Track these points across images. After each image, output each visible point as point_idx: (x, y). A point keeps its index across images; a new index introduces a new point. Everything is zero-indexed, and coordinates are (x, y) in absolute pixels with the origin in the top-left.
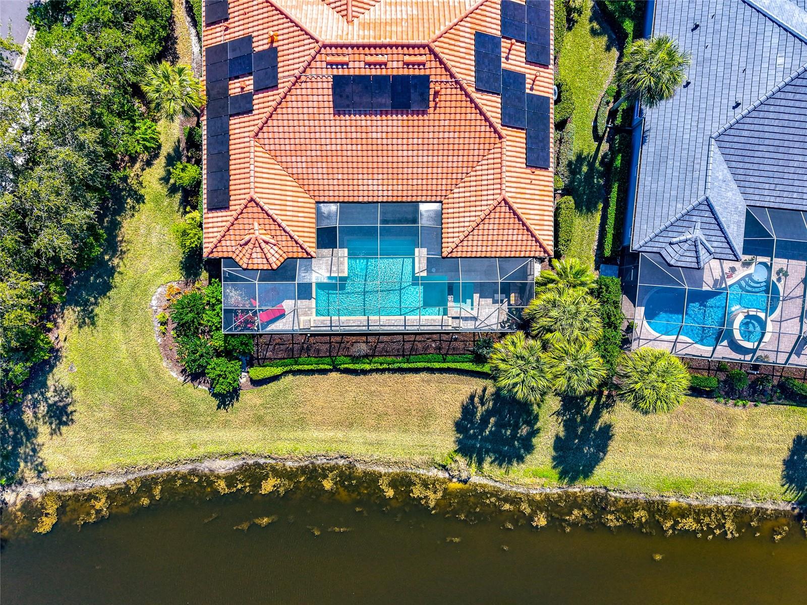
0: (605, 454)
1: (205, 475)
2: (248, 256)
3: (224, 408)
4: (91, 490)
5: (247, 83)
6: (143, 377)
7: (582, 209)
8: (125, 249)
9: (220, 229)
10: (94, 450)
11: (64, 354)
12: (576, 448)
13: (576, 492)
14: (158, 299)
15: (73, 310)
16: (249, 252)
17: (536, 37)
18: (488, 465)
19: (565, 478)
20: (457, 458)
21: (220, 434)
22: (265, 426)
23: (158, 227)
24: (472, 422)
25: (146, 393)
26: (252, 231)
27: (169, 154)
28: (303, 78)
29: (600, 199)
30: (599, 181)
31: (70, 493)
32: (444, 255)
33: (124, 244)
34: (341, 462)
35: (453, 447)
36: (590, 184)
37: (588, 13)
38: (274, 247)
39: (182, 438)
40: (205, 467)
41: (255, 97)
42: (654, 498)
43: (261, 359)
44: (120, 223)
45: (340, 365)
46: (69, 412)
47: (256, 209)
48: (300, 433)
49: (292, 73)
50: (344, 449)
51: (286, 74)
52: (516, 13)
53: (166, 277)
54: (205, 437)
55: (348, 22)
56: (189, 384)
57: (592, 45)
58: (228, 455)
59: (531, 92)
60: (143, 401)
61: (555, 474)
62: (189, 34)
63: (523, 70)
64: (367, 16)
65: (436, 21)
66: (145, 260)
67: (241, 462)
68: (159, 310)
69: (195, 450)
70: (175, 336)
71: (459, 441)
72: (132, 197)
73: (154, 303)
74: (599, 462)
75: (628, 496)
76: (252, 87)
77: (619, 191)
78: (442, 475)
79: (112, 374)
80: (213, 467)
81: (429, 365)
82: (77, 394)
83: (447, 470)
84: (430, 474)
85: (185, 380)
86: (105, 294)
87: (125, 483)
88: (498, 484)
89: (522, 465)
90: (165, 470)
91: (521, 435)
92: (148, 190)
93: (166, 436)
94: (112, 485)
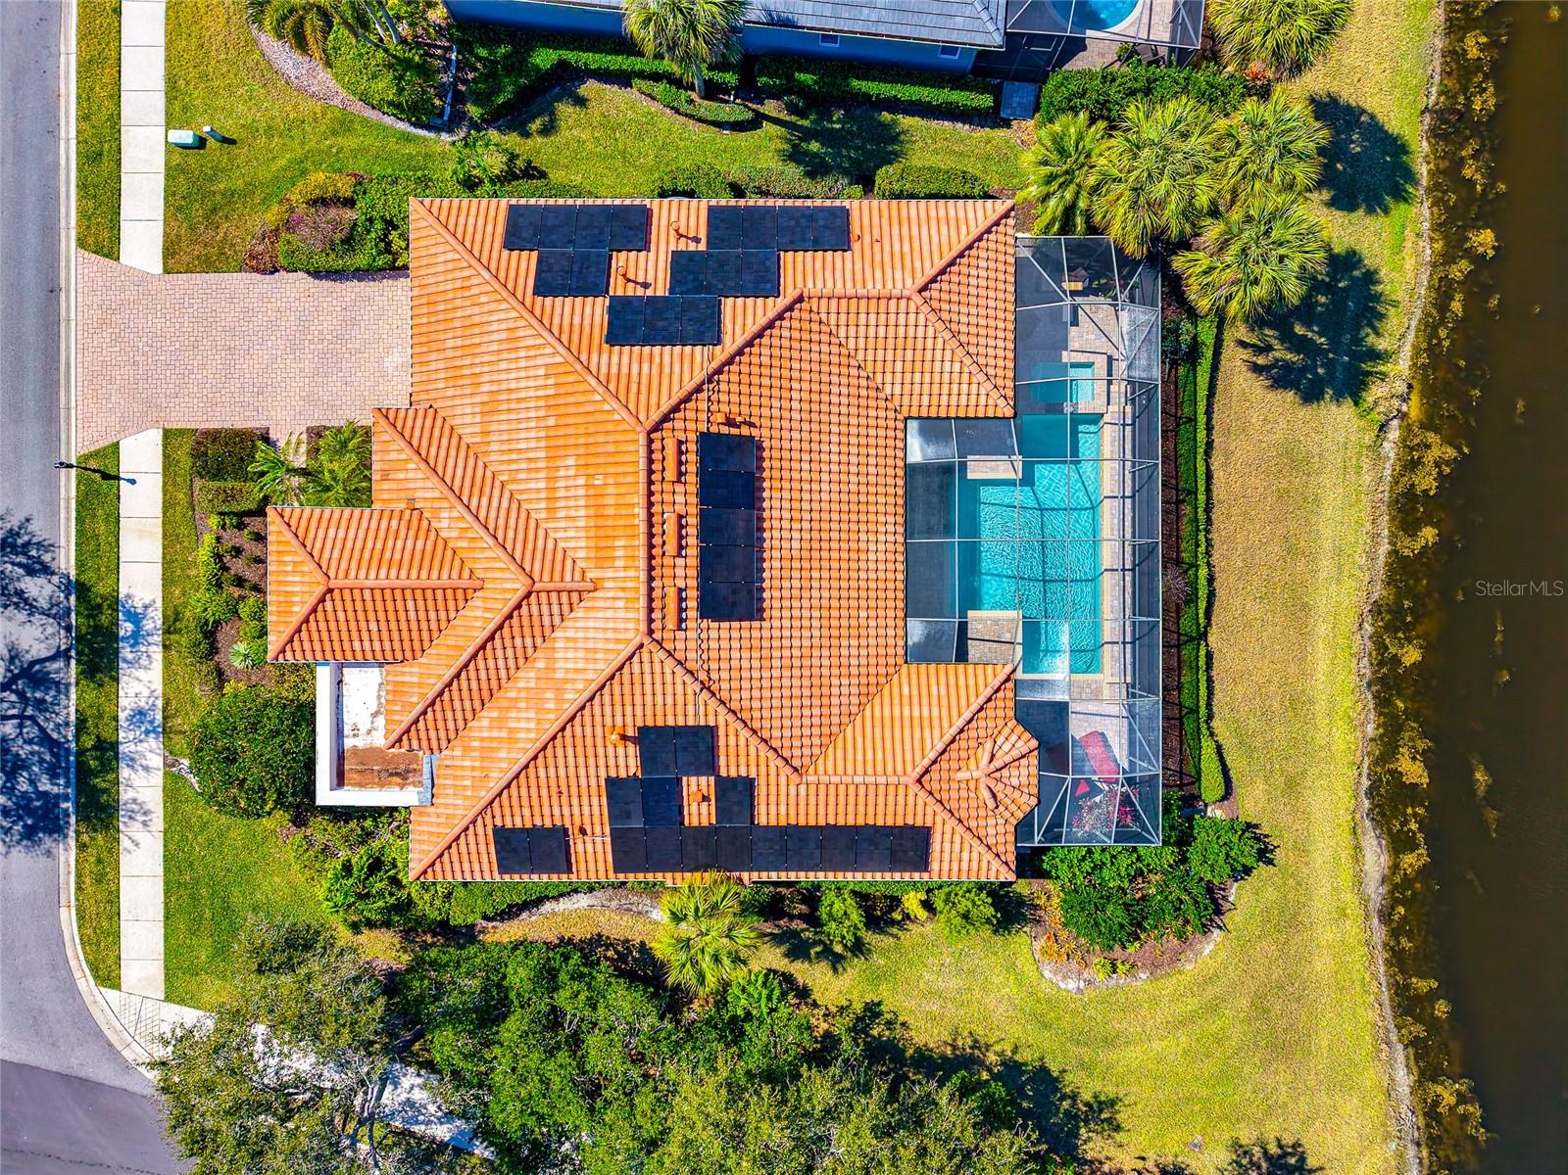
0: (1364, 111)
1: (1391, 892)
2: (1017, 794)
3: (1272, 851)
4: (1420, 1113)
5: (694, 788)
6: (1213, 1008)
7: (891, 153)
8: (969, 1041)
9: (966, 846)
10: (1350, 1105)
11: (1170, 1159)
12: (1351, 167)
13: (1429, 172)
14: (1064, 978)
15: (1085, 1142)
16: (1009, 790)
17: (596, 231)
18: (1381, 340)
19: (1406, 191)
20: (1370, 399)
21: (1320, 861)
22: (1304, 773)
23: (927, 976)
24: (1304, 370)
25: (1244, 1003)
26: (972, 785)
27: (786, 955)
28: (703, 676)
29: (872, 118)
30: (837, 120)
31: (1425, 1153)
32: (1009, 412)
33: (960, 1043)
34: (1368, 628)
35: (1347, 409)
36: (844, 138)
37: (512, 140)
38: (999, 742)
39: (1327, 935)
40: (1376, 892)
41: (723, 773)
42: (1442, 18)
43: (1181, 779)
44: (918, 1050)
45: (1198, 625)
46: (1279, 1151)
47: (935, 775)
48: (1317, 706)
49: (690, 698)
50: (1349, 621)
51: (690, 709)
52: (556, 268)
53: (1025, 963)
54: (1324, 890)
55: (596, 590)
56: (1227, 919)
57: (575, 132)
58: (1356, 848)
59: (704, 241)
60: (1260, 1009)
61: (1399, 211)
62: (554, 913)
63: (662, 256)
64: (581, 554)
65: (591, 419)
66: (990, 1002)
67: (1368, 823)
68: (1086, 975)
69: (1349, 911)
70: (1137, 944)
71: (1338, 397)
72: (868, 1025)
73: (1072, 985)
74: (1377, 124)
75: (1438, 70)
76: (703, 780)
77: (866, 78)
78: (1394, 434)
79: (1209, 1068)
80: (1378, 876)
81: (1201, 450)
82: (1246, 1136)
83: (1387, 421)
84: (1392, 455)
85: (1220, 928)
86: (1056, 1079)
87: (1406, 1047)
88: (1414, 324)
89: (1382, 274)
90: (1382, 969)
91: (1327, 275)
92: (855, 996)
93: (1322, 965)
94: (1410, 1072)
